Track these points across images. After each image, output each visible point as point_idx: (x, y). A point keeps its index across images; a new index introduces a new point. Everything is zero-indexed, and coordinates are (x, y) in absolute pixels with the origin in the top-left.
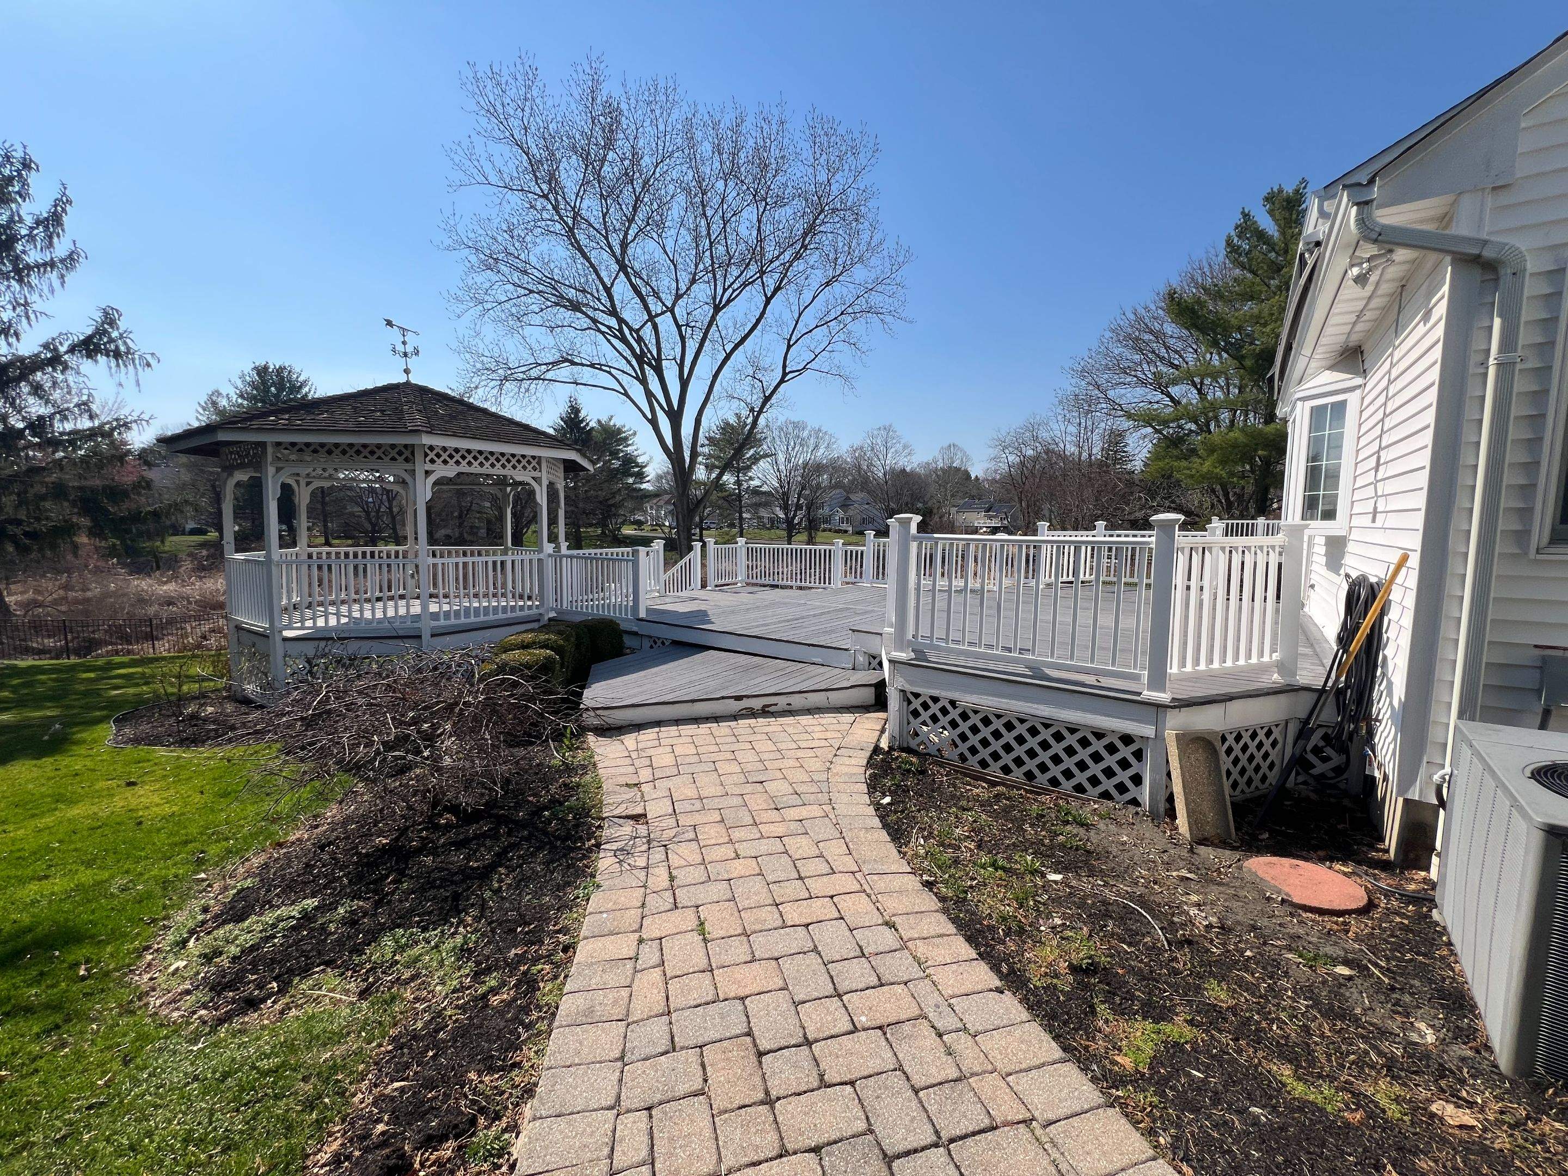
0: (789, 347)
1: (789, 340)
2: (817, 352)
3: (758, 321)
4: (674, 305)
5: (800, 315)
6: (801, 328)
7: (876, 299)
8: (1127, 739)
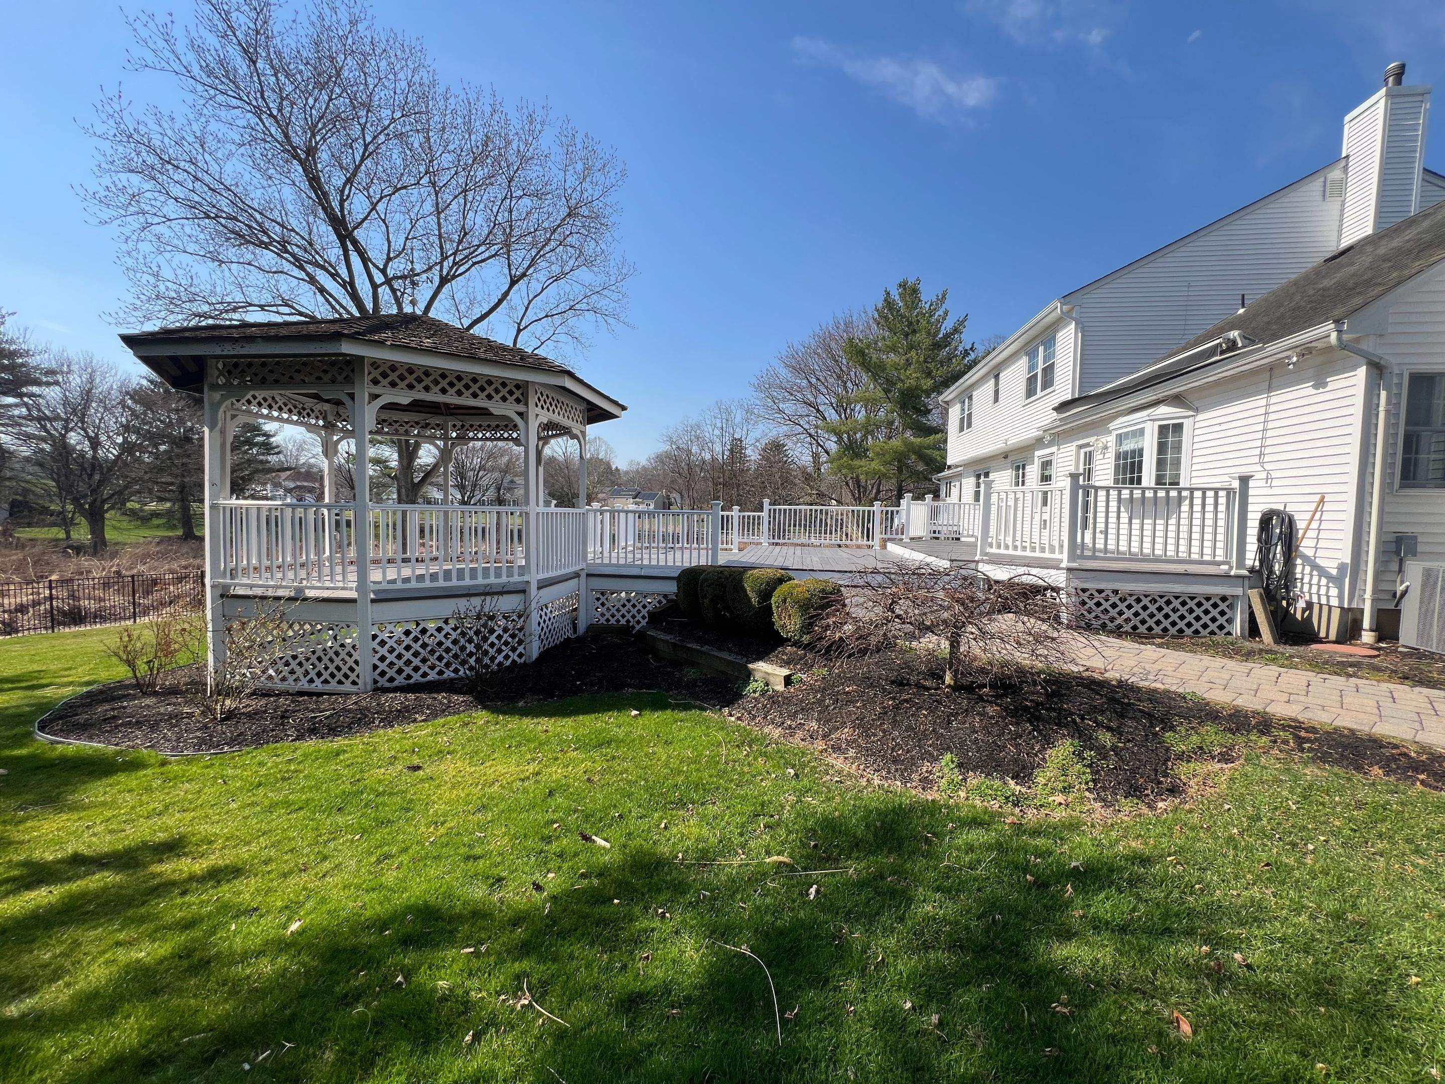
0: (519, 331)
1: (519, 324)
2: (543, 339)
3: (500, 302)
4: (386, 266)
5: (530, 302)
6: (531, 316)
7: (602, 303)
8: (1224, 599)
